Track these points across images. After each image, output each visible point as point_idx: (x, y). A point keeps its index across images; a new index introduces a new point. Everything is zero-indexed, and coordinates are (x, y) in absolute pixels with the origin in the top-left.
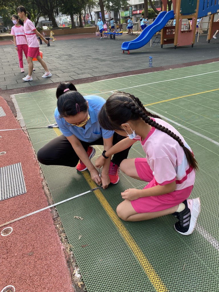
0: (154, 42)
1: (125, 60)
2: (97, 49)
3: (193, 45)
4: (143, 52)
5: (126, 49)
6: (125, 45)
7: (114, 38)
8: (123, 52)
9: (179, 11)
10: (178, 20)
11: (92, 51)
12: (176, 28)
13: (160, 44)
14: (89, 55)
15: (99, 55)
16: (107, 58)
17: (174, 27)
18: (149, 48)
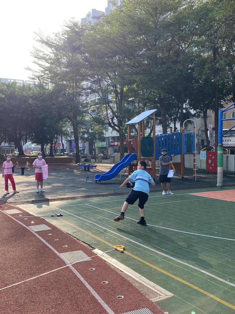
0: (123, 176)
1: (97, 188)
2: (72, 179)
3: (155, 179)
4: (112, 183)
5: (98, 180)
6: (97, 177)
7: (88, 170)
8: (95, 182)
9: (140, 155)
11: (68, 180)
14: (66, 183)
15: (75, 184)
16: (82, 186)
18: (118, 180)
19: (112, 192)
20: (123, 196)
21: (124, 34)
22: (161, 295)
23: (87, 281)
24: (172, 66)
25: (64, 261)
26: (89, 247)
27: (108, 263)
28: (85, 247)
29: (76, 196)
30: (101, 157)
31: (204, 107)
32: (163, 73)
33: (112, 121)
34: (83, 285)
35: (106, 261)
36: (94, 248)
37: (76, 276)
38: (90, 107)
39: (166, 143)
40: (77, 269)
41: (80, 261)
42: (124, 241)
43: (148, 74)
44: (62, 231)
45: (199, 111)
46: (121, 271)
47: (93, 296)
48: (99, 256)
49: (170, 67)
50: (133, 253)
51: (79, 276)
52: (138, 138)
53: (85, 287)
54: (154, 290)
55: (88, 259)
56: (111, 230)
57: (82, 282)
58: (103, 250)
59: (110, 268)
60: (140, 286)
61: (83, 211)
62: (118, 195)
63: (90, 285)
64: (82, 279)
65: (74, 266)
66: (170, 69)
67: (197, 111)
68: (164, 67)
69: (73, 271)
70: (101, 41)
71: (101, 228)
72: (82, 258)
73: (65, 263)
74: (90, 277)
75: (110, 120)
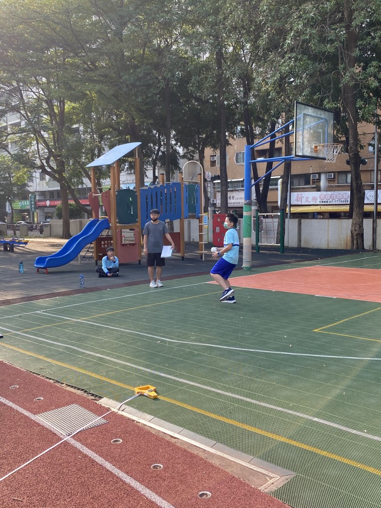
0: (84, 257)
1: (45, 281)
3: (140, 261)
4: (68, 270)
5: (42, 266)
7: (12, 250)
8: (36, 270)
9: (115, 220)
10: (116, 231)
12: (114, 239)
13: (94, 261)
16: (14, 278)
17: (111, 239)
18: (77, 266)
19: (76, 287)
20: (98, 292)
21: (69, 9)
22: (272, 476)
23: (120, 468)
24: (153, 71)
25: (52, 430)
26: (86, 394)
27: (140, 425)
28: (79, 396)
29: (11, 298)
30: (26, 227)
31: (199, 144)
32: (138, 83)
33: (48, 162)
34: (117, 477)
35: (134, 421)
36: (97, 396)
37: (93, 462)
38: (7, 136)
39: (157, 200)
40: (87, 445)
41: (84, 427)
42: (146, 376)
43: (112, 82)
44: (16, 368)
45: (192, 149)
46: (172, 437)
47: (153, 502)
48: (116, 410)
49: (149, 74)
50: (175, 399)
51: (99, 459)
52: (112, 191)
53: (124, 483)
54: (255, 469)
55: (97, 420)
56: (111, 357)
57: (112, 473)
58: (118, 399)
59: (149, 433)
60: (224, 464)
61: (41, 326)
62: (90, 292)
63: (131, 476)
64: (108, 466)
65: (77, 437)
66: (149, 77)
67: (188, 149)
68: (140, 73)
69: (81, 450)
70: (26, 18)
71: (90, 355)
72: (86, 421)
73: (55, 434)
74: (123, 459)
75: (44, 162)
